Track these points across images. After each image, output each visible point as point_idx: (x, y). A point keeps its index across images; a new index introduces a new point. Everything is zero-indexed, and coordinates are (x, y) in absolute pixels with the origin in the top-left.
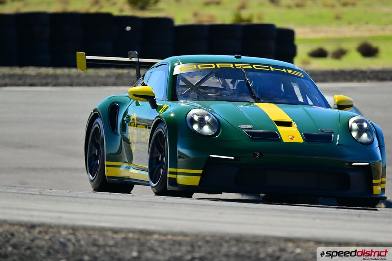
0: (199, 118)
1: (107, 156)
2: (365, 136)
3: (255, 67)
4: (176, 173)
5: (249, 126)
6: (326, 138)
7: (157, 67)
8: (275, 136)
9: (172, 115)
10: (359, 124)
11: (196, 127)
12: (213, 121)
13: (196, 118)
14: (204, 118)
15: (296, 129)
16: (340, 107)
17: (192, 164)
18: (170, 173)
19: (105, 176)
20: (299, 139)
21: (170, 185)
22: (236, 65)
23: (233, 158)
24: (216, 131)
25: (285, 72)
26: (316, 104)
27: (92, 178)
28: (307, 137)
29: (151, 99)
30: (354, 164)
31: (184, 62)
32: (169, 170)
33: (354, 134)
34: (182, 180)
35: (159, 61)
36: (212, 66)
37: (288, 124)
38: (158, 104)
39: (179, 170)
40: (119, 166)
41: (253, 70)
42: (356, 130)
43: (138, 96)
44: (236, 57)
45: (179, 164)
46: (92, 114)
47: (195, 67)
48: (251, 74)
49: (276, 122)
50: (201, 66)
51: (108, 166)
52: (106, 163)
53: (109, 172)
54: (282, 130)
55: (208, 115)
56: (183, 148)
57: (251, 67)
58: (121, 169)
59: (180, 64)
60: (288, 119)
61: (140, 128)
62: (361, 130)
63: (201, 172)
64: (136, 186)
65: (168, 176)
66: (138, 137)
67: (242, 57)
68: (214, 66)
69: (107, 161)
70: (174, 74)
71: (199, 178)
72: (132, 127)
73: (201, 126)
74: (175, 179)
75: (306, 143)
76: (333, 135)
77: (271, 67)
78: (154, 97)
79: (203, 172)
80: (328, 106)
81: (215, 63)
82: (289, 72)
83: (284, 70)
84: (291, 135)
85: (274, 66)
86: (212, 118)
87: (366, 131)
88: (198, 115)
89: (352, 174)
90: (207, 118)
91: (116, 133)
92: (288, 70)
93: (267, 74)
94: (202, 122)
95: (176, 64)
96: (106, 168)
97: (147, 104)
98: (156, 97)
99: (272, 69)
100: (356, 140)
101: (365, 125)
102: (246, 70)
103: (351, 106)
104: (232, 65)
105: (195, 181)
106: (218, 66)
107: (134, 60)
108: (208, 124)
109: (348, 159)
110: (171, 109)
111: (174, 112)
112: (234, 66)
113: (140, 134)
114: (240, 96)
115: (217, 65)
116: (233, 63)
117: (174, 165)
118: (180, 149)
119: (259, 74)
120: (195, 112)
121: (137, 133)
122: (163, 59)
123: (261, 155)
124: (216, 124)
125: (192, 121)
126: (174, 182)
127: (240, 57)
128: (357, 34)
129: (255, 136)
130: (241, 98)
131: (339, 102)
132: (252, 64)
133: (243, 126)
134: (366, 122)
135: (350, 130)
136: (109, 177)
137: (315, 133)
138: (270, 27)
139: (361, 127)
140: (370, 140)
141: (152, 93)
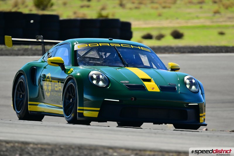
0: (97, 76)
2: (193, 87)
3: (122, 46)
4: (83, 110)
5: (127, 82)
6: (172, 89)
7: (60, 45)
8: (143, 88)
9: (78, 74)
10: (190, 80)
11: (94, 82)
12: (105, 78)
13: (95, 77)
14: (99, 77)
15: (154, 84)
16: (173, 69)
17: (92, 104)
18: (79, 110)
19: (28, 111)
20: (157, 90)
21: (79, 116)
22: (111, 44)
23: (118, 101)
24: (107, 84)
25: (140, 48)
26: (158, 68)
27: (19, 112)
28: (161, 88)
29: (61, 65)
30: (189, 104)
31: (80, 42)
32: (78, 108)
33: (188, 86)
34: (86, 114)
35: (61, 42)
36: (97, 45)
37: (149, 80)
38: (65, 68)
39: (85, 108)
40: (37, 105)
41: (121, 47)
42: (189, 84)
43: (54, 63)
44: (109, 39)
45: (84, 104)
46: (18, 73)
47: (87, 45)
48: (120, 50)
49: (142, 79)
50: (91, 45)
51: (30, 104)
52: (29, 103)
53: (30, 108)
55: (102, 75)
56: (88, 94)
57: (120, 46)
58: (38, 106)
59: (77, 44)
60: (148, 77)
61: (54, 82)
62: (191, 84)
63: (99, 109)
64: (45, 116)
66: (52, 88)
67: (113, 39)
68: (98, 45)
69: (30, 101)
70: (75, 50)
71: (98, 113)
72: (48, 82)
73: (98, 82)
74: (83, 113)
75: (161, 92)
76: (176, 87)
77: (131, 46)
78: (64, 64)
79: (100, 109)
80: (166, 69)
81: (98, 43)
82: (142, 49)
83: (139, 47)
84: (152, 87)
85: (133, 45)
86: (104, 77)
87: (195, 84)
88: (96, 75)
89: (188, 110)
90: (101, 77)
91: (35, 85)
92: (141, 48)
94: (98, 79)
95: (75, 43)
96: (29, 106)
97: (59, 68)
98: (65, 64)
99: (132, 47)
100: (190, 90)
101: (194, 81)
102: (118, 47)
103: (178, 69)
104: (108, 45)
105: (95, 114)
107: (40, 40)
108: (102, 80)
109: (186, 102)
110: (78, 71)
111: (79, 72)
112: (110, 45)
113: (54, 86)
114: (116, 63)
115: (100, 44)
116: (109, 43)
117: (81, 105)
118: (85, 96)
119: (125, 50)
120: (94, 73)
121: (52, 85)
122: (64, 41)
123: (135, 99)
124: (107, 81)
125: (92, 79)
126: (81, 115)
127: (112, 40)
128: (171, 25)
129: (131, 87)
130: (116, 64)
131: (172, 67)
132: (120, 44)
133: (123, 82)
134: (194, 79)
135: (185, 84)
136: (30, 111)
137: (166, 86)
138: (117, 21)
139: (191, 82)
140: (197, 90)
141: (62, 61)
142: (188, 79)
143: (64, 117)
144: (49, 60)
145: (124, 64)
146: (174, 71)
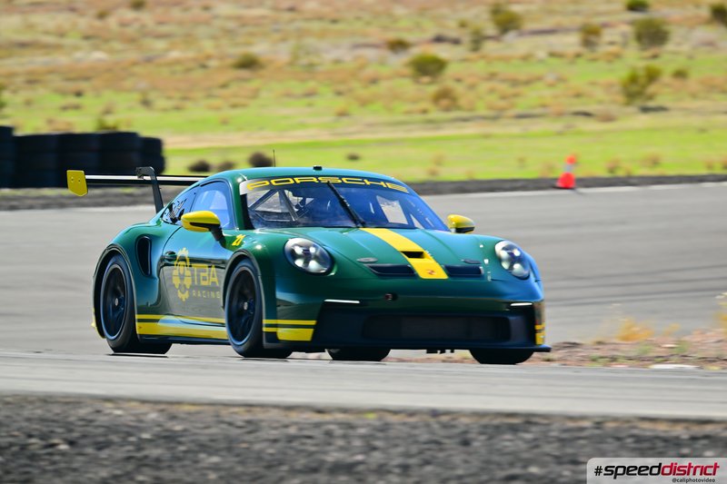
0: (303, 250)
1: (138, 308)
2: (517, 268)
3: (345, 181)
4: (276, 326)
5: (372, 260)
6: (473, 271)
7: (202, 185)
8: (409, 272)
9: (259, 247)
10: (509, 251)
11: (299, 263)
12: (322, 255)
13: (299, 251)
14: (310, 251)
15: (433, 261)
16: (459, 230)
17: (298, 313)
18: (267, 326)
19: (136, 334)
21: (268, 341)
22: (320, 178)
23: (358, 302)
24: (328, 267)
25: (384, 186)
26: (427, 227)
27: (113, 338)
28: (450, 270)
29: (214, 228)
30: (512, 305)
31: (251, 177)
32: (265, 322)
33: (505, 265)
34: (284, 334)
36: (289, 181)
37: (418, 255)
38: (224, 234)
39: (280, 322)
40: (157, 321)
41: (343, 185)
42: (508, 260)
43: (197, 224)
44: (315, 168)
45: (279, 314)
46: (107, 252)
47: (268, 183)
48: (342, 190)
49: (403, 252)
50: (276, 182)
51: (140, 321)
52: (137, 317)
53: (141, 329)
54: (414, 262)
55: (314, 246)
56: (286, 290)
57: (340, 181)
58: (159, 324)
60: (417, 248)
61: (198, 267)
62: (512, 260)
63: (313, 323)
65: (265, 329)
66: (193, 281)
67: (323, 168)
68: (292, 182)
69: (138, 314)
70: (241, 193)
71: (311, 331)
72: (182, 267)
73: (307, 262)
74: (275, 333)
75: (451, 280)
76: (481, 267)
77: (366, 181)
78: (219, 225)
79: (317, 323)
80: (447, 230)
81: (293, 177)
82: (390, 187)
83: (382, 183)
84: (429, 269)
85: (369, 179)
86: (321, 251)
87: (519, 260)
88: (301, 246)
89: (512, 318)
90: (312, 250)
91: (150, 276)
92: (388, 184)
93: (365, 190)
94: (307, 256)
95: (239, 180)
96: (137, 323)
97: (209, 235)
98: (222, 226)
99: (368, 183)
100: (509, 273)
101: (517, 253)
102: (336, 185)
103: (472, 229)
104: (315, 180)
105: (306, 335)
106: (298, 182)
108: (316, 258)
109: (507, 299)
110: (257, 240)
111: (260, 243)
112: (318, 180)
113: (198, 276)
115: (296, 179)
116: (317, 177)
117: (272, 314)
118: (280, 295)
119: (353, 190)
120: (296, 243)
121: (193, 275)
123: (395, 297)
124: (328, 259)
125: (294, 255)
126: (273, 337)
127: (319, 169)
129: (383, 272)
130: (339, 223)
131: (457, 224)
132: (340, 177)
133: (362, 260)
135: (500, 260)
136: (141, 335)
137: (458, 265)
139: (512, 254)
140: (526, 272)
141: (215, 219)
142: (504, 249)
143: (229, 344)
144: (187, 219)
145: (355, 221)
146: (464, 232)
